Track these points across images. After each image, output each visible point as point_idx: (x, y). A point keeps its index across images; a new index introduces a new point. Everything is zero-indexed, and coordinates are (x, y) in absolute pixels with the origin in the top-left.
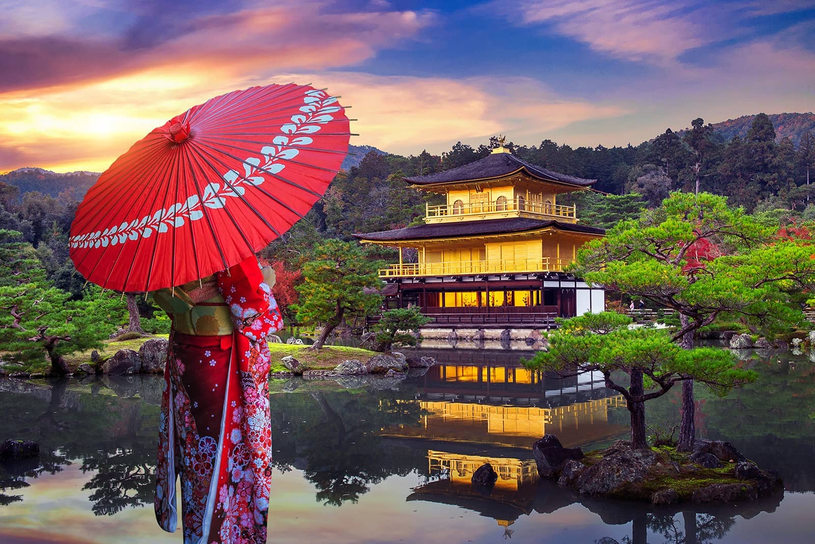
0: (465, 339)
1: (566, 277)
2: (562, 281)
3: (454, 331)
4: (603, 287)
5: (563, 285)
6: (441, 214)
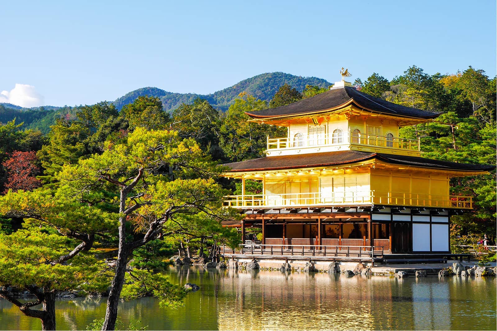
0: (296, 270)
1: (397, 211)
2: (394, 214)
4: (447, 221)
5: (396, 218)
6: (281, 147)
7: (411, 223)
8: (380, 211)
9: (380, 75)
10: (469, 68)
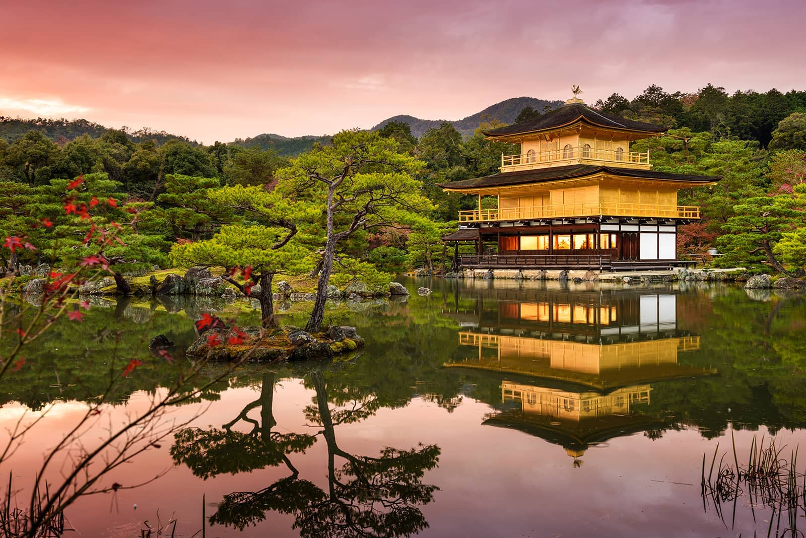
0: (529, 279)
2: (622, 225)
3: (521, 271)
4: (675, 231)
5: (624, 228)
6: (514, 163)
7: (639, 232)
8: (608, 221)
9: (619, 95)
10: (708, 86)
